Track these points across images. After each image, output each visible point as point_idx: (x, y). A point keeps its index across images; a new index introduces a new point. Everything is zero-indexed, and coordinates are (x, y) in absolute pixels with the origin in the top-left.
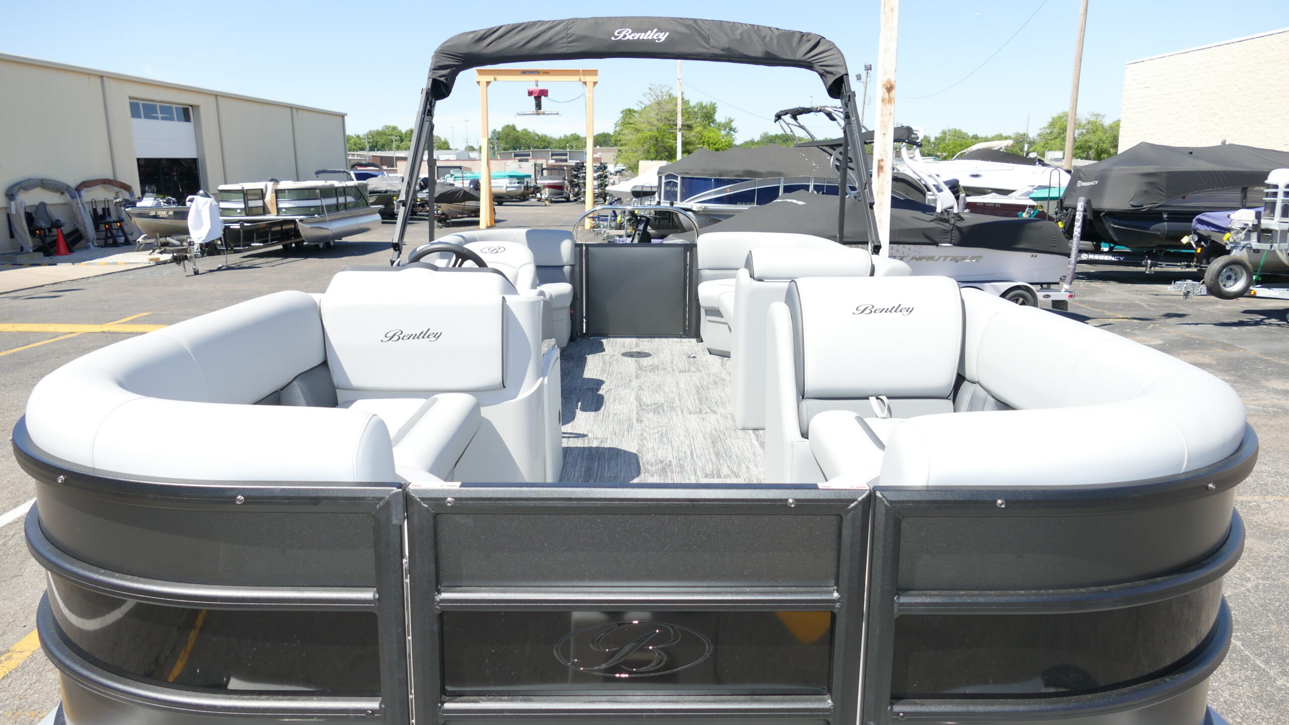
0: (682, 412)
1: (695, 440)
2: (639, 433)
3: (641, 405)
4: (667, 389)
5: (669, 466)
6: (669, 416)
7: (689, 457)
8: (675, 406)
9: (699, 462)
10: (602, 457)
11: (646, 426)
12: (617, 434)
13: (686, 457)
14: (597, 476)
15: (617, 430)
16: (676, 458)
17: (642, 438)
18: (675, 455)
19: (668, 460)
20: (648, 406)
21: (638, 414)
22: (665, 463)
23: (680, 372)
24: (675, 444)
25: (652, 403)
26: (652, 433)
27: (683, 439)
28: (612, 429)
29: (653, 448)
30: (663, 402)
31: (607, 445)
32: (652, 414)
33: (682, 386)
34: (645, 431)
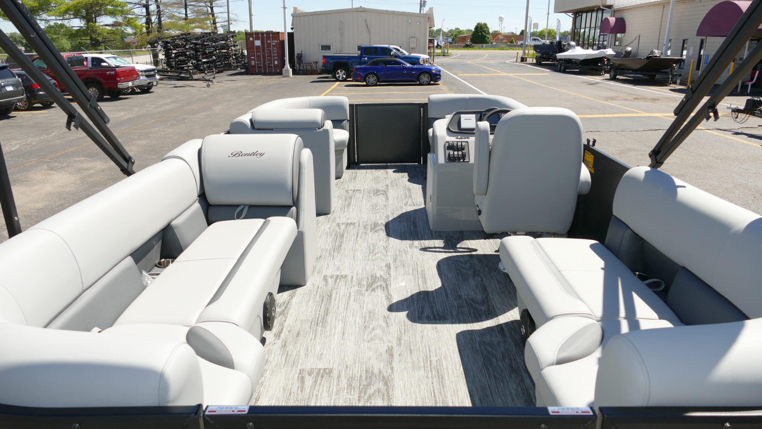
0: (352, 278)
1: (351, 248)
2: (388, 253)
3: (387, 285)
4: (358, 318)
5: (372, 229)
6: (364, 272)
7: (359, 234)
8: (356, 288)
9: (355, 232)
10: (410, 233)
11: (384, 260)
12: (403, 251)
13: (361, 235)
14: (410, 223)
15: (404, 255)
16: (367, 234)
17: (386, 248)
18: (367, 236)
19: (372, 232)
20: (381, 286)
21: (390, 275)
22: (374, 231)
23: (331, 371)
24: (366, 244)
25: (376, 291)
26: (379, 254)
27: (360, 249)
28: (408, 256)
29: (380, 241)
30: (367, 293)
31: (408, 242)
32: (378, 275)
33: (340, 326)
34: (384, 255)
